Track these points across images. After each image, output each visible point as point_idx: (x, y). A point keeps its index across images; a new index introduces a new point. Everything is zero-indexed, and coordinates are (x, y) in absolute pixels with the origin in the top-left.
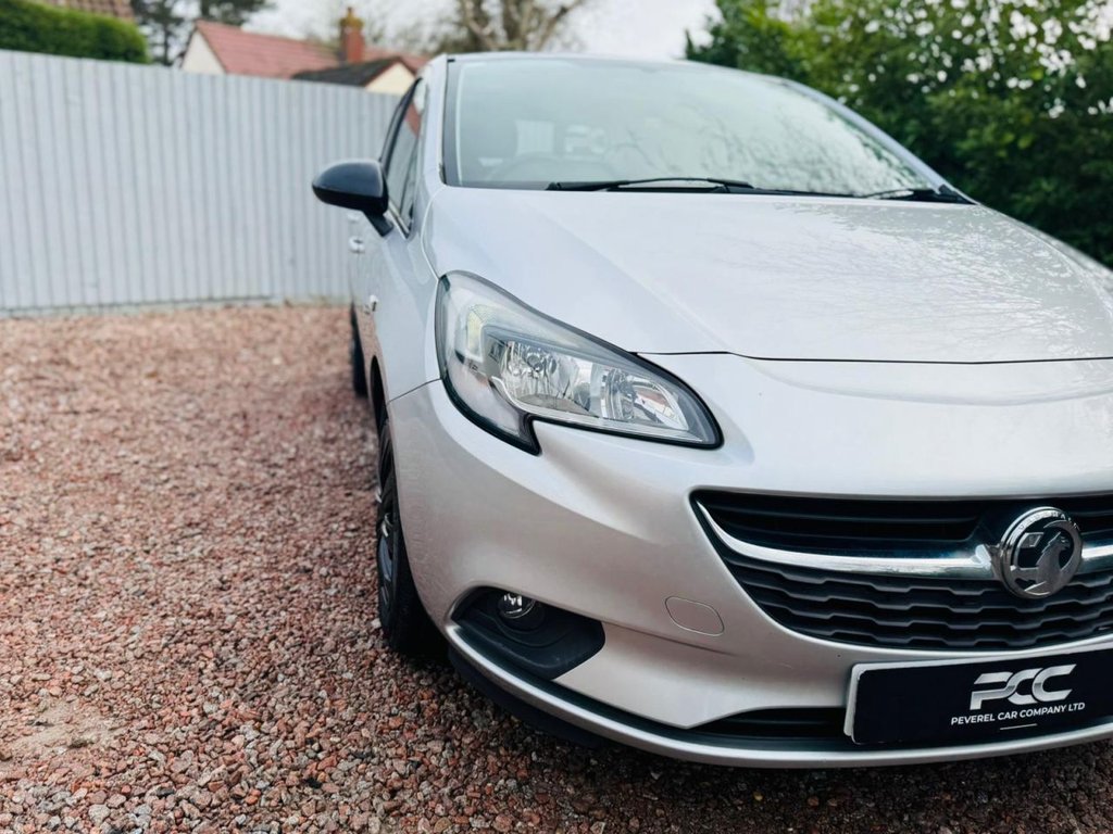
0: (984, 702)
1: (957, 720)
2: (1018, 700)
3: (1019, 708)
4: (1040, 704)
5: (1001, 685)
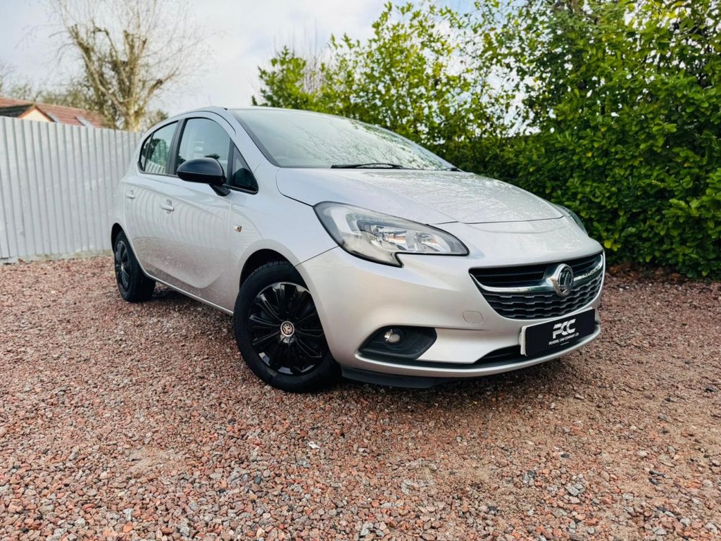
0: (557, 335)
1: (550, 343)
2: (564, 333)
3: (564, 336)
4: (569, 334)
5: (559, 329)
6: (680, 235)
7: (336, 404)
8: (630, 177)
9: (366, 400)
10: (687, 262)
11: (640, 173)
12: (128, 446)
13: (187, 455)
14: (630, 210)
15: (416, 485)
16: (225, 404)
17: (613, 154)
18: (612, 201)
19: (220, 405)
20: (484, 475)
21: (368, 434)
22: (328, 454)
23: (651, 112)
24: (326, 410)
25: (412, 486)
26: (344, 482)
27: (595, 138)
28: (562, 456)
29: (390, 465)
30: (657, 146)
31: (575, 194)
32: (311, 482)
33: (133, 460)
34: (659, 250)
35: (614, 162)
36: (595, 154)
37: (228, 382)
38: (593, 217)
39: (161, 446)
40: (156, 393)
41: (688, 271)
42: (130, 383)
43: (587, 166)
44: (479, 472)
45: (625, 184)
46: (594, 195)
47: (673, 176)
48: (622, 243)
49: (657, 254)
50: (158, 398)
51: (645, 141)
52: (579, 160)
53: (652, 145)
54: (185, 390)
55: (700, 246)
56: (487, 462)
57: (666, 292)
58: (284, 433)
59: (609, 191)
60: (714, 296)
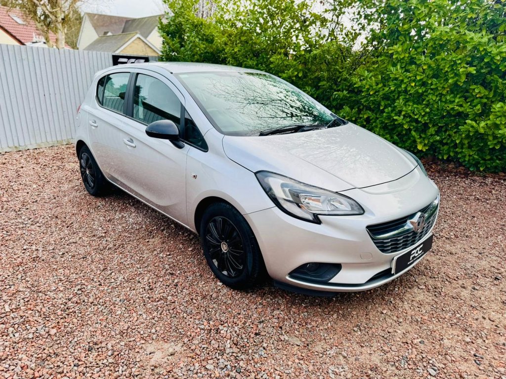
6: (468, 143)
7: (269, 300)
8: (439, 102)
9: (288, 295)
10: (471, 161)
11: (446, 99)
12: (143, 342)
13: (185, 348)
14: (437, 125)
15: (337, 371)
16: (196, 300)
17: (429, 85)
18: (426, 118)
19: (192, 299)
20: (376, 359)
21: (297, 327)
22: (275, 345)
23: (460, 59)
24: (264, 304)
25: (336, 372)
26: (292, 369)
27: (418, 73)
28: (420, 342)
29: (317, 353)
30: (460, 82)
31: (400, 112)
32: (272, 371)
33: (150, 354)
34: (453, 151)
35: (429, 90)
36: (417, 84)
37: (191, 278)
38: (412, 128)
39: (165, 340)
40: (145, 290)
41: (470, 167)
42: (123, 280)
43: (410, 92)
44: (373, 358)
45: (436, 106)
46: (413, 113)
47: (469, 103)
48: (429, 146)
49: (452, 154)
50: (148, 295)
51: (453, 78)
52: (406, 88)
53: (457, 81)
54: (164, 287)
55: (481, 151)
56: (376, 349)
57: (458, 185)
58: (243, 327)
59: (424, 111)
60: (489, 189)
